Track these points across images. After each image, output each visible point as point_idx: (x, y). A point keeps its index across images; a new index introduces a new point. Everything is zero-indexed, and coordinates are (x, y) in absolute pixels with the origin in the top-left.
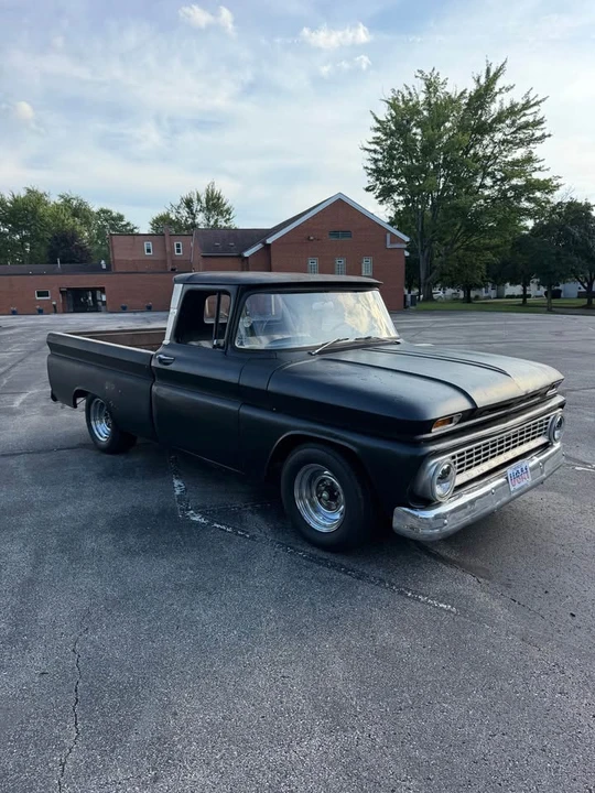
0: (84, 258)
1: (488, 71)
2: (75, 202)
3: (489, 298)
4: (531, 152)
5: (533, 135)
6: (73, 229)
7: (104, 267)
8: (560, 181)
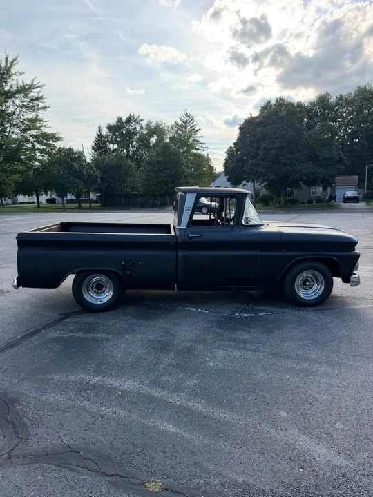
1: (7, 58)
3: (8, 204)
4: (37, 115)
5: (38, 105)
8: (60, 135)
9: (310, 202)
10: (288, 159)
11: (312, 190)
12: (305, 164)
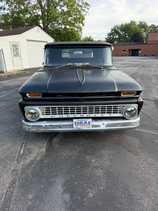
0: (141, 40)
2: (143, 23)
6: (139, 32)
7: (145, 43)
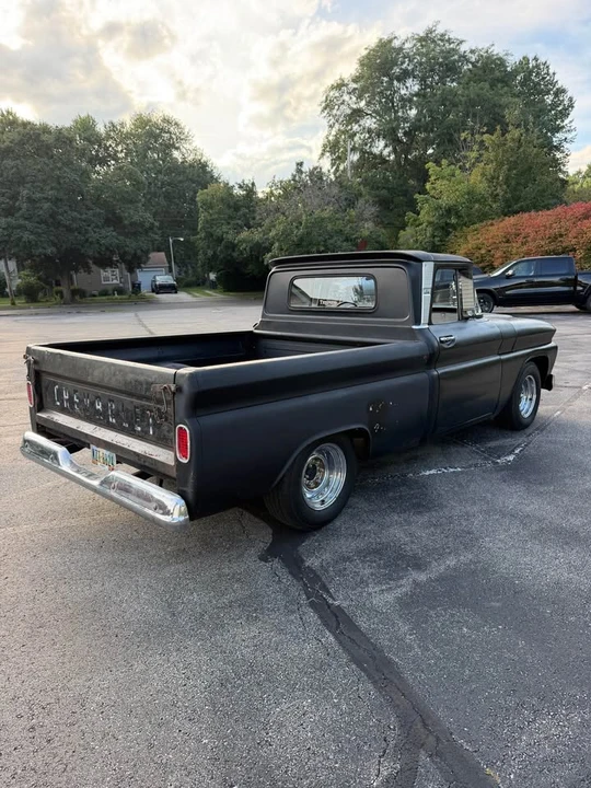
9: (104, 293)
10: (74, 220)
11: (103, 274)
12: (103, 231)
